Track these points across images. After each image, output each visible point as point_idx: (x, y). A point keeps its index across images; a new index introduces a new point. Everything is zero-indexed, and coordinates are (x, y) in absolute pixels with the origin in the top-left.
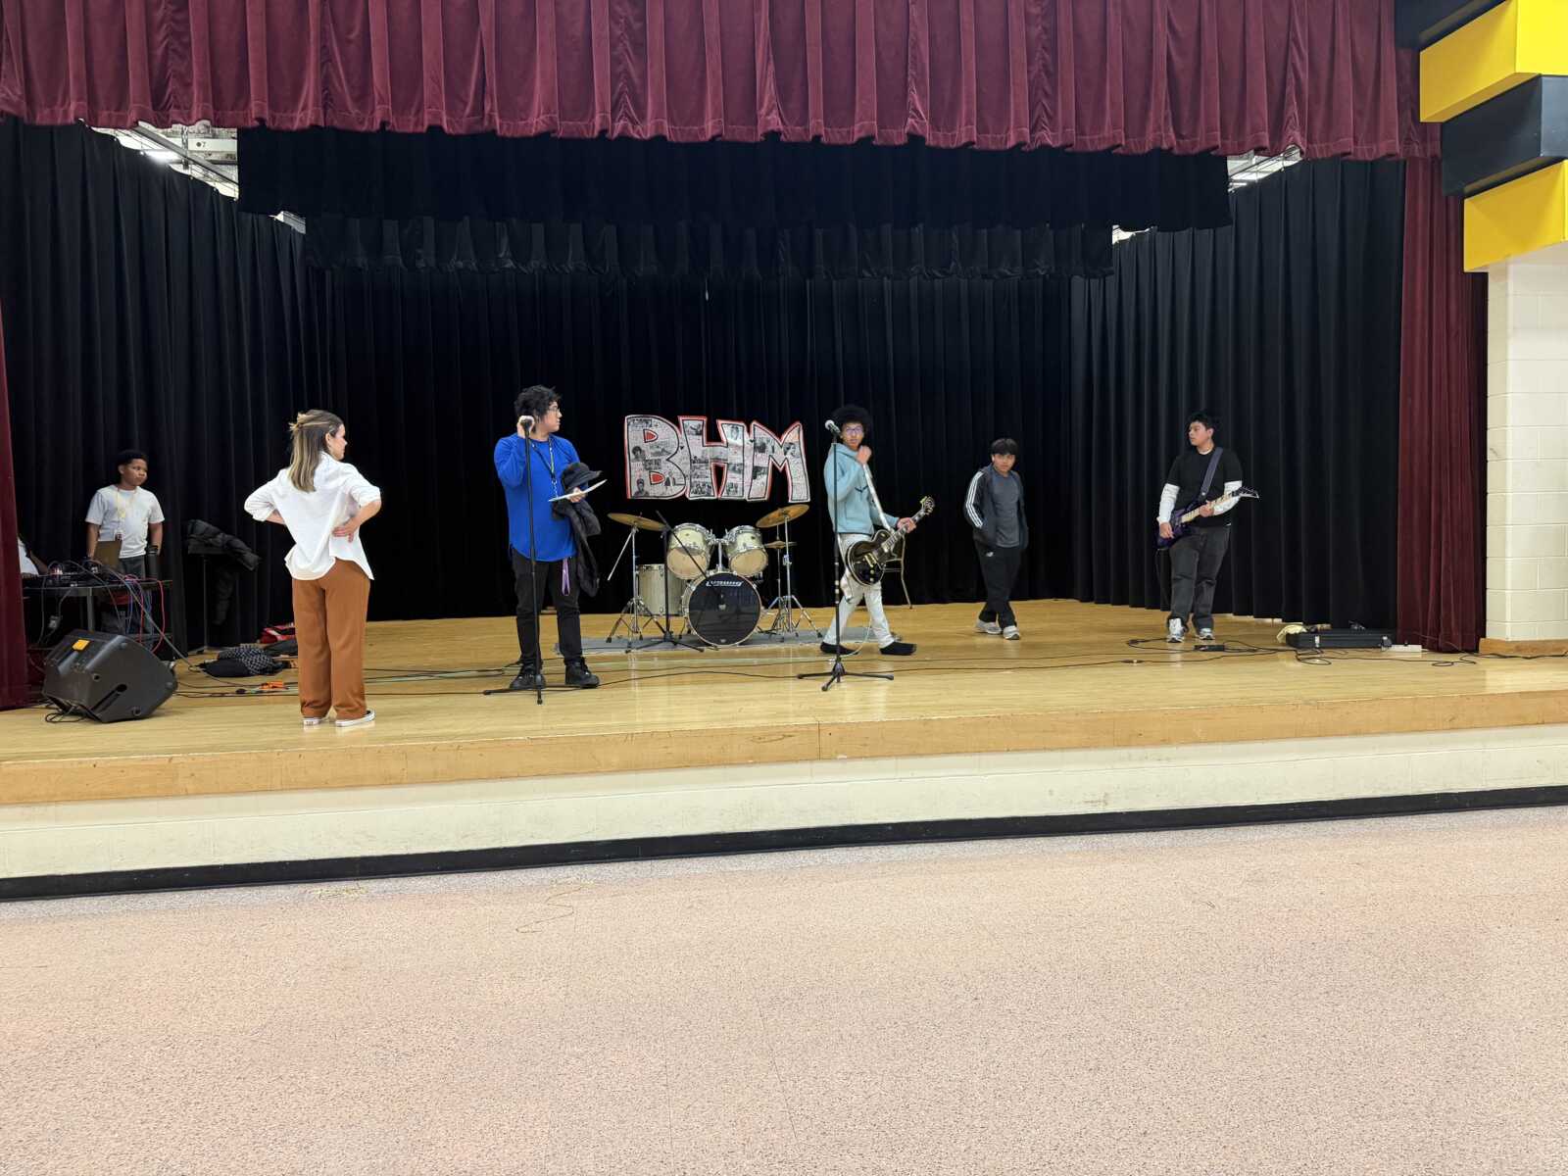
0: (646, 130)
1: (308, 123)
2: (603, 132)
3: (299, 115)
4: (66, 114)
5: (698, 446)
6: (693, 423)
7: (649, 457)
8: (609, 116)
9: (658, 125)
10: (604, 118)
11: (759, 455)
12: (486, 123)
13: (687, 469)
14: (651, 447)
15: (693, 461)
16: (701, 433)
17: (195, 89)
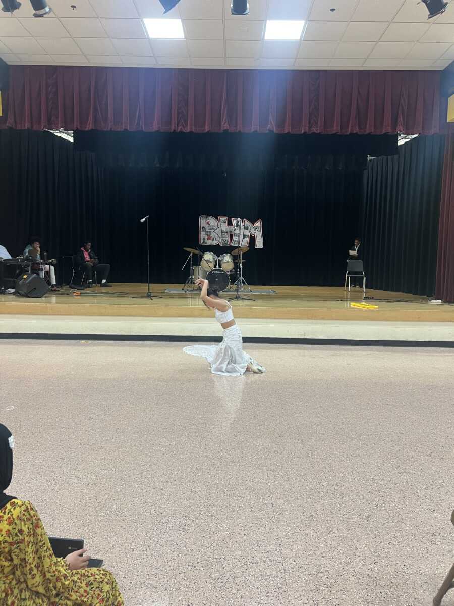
0: (188, 130)
1: (90, 129)
2: (174, 130)
3: (88, 126)
4: (25, 127)
5: (224, 227)
6: (223, 219)
7: (207, 230)
8: (176, 126)
9: (191, 128)
10: (175, 127)
11: (246, 231)
12: (140, 128)
13: (220, 235)
14: (208, 227)
15: (222, 232)
16: (225, 222)
17: (59, 119)
